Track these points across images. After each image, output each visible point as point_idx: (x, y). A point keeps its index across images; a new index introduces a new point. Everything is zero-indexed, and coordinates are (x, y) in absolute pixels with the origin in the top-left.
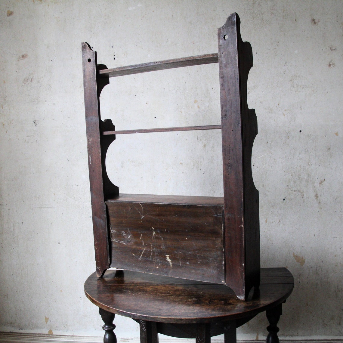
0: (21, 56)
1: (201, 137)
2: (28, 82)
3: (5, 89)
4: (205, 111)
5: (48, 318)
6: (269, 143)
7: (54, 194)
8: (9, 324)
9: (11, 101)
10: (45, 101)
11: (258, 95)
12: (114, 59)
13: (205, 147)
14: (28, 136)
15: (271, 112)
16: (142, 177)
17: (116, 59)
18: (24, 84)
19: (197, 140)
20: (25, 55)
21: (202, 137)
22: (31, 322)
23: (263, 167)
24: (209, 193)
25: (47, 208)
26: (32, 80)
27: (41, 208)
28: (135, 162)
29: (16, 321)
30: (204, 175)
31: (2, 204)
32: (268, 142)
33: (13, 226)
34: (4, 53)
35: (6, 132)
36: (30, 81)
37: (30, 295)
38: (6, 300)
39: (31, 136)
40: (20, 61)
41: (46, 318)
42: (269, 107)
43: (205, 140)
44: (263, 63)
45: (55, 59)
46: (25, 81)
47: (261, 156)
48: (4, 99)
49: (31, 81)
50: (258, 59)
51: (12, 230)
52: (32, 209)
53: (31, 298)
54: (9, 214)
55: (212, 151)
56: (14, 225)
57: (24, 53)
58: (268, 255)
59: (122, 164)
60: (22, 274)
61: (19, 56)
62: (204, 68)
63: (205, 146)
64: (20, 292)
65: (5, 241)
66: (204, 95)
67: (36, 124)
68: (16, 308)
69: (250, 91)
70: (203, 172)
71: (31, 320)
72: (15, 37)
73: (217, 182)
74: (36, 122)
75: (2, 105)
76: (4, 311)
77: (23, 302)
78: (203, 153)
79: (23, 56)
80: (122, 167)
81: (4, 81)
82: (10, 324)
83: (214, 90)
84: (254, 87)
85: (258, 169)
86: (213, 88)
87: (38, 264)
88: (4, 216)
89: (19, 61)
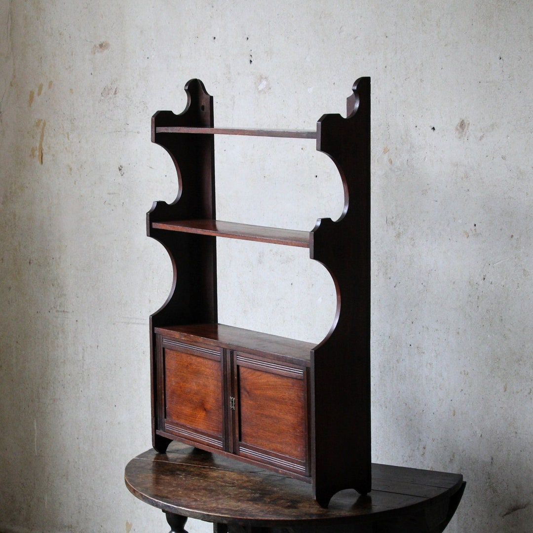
0: (98, 46)
1: (393, 218)
2: (110, 95)
3: (73, 105)
4: (401, 170)
5: (131, 524)
6: (515, 237)
7: (150, 301)
8: (67, 529)
9: (82, 128)
10: (138, 133)
11: (498, 143)
12: (251, 61)
13: (398, 237)
14: (109, 194)
15: (521, 177)
16: (292, 284)
17: (253, 62)
18: (103, 98)
19: (385, 223)
20: (104, 44)
21: (395, 218)
22: (102, 529)
23: (503, 283)
24: (403, 323)
25: (138, 324)
26: (116, 91)
27: (128, 323)
28: (281, 256)
29: (78, 523)
30: (397, 288)
31: (66, 310)
32: (512, 236)
33: (82, 351)
34: (70, 37)
35: (75, 184)
36: (113, 93)
37: (103, 477)
38: (64, 484)
39: (115, 193)
40: (98, 55)
41: (127, 523)
42: (518, 168)
43: (400, 224)
44: (510, 78)
45: (153, 56)
46: (106, 92)
47: (498, 262)
48: (72, 123)
49: (115, 93)
50: (503, 71)
51: (81, 358)
52: (114, 324)
53: (106, 483)
54: (76, 330)
55: (412, 247)
56: (83, 349)
57: (103, 40)
58: (509, 455)
59: (260, 257)
60: (92, 438)
61: (95, 46)
62: (402, 86)
63: (399, 235)
64: (87, 471)
65: (69, 377)
66: (402, 138)
67: (122, 173)
68: (79, 500)
69: (484, 134)
70: (394, 285)
71: (103, 525)
72: (87, 8)
73: (418, 304)
74: (123, 169)
75: (68, 133)
76: (60, 503)
77: (92, 489)
78: (395, 247)
79: (101, 46)
80: (260, 262)
81: (71, 89)
82: (69, 527)
83: (419, 129)
84: (493, 126)
85: (493, 285)
86: (416, 127)
87: (119, 423)
88: (68, 333)
89: (95, 53)
